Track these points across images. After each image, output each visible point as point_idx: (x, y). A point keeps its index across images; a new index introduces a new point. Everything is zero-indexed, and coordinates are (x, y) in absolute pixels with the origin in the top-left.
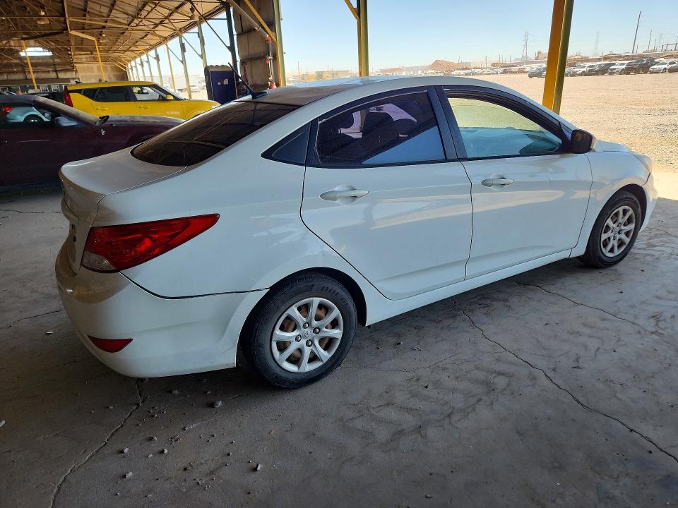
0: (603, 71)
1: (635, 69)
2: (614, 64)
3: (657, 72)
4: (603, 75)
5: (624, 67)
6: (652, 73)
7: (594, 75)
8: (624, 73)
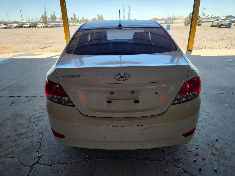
0: (21, 27)
1: (32, 26)
2: (24, 25)
3: (39, 27)
4: (22, 28)
5: (28, 25)
6: (38, 28)
7: (18, 28)
8: (29, 28)
